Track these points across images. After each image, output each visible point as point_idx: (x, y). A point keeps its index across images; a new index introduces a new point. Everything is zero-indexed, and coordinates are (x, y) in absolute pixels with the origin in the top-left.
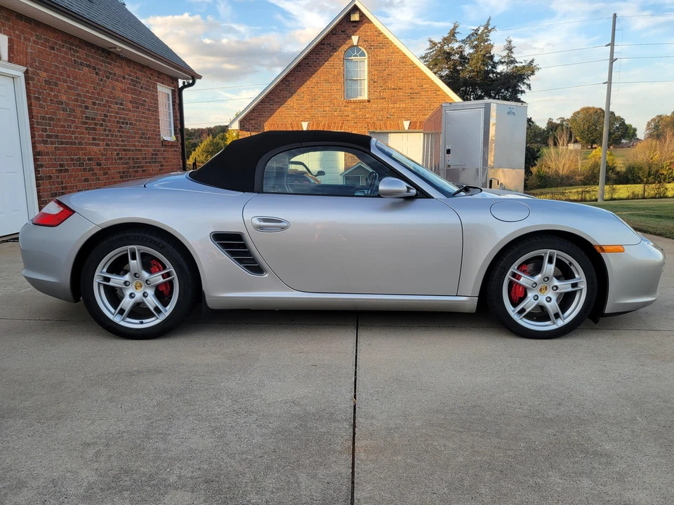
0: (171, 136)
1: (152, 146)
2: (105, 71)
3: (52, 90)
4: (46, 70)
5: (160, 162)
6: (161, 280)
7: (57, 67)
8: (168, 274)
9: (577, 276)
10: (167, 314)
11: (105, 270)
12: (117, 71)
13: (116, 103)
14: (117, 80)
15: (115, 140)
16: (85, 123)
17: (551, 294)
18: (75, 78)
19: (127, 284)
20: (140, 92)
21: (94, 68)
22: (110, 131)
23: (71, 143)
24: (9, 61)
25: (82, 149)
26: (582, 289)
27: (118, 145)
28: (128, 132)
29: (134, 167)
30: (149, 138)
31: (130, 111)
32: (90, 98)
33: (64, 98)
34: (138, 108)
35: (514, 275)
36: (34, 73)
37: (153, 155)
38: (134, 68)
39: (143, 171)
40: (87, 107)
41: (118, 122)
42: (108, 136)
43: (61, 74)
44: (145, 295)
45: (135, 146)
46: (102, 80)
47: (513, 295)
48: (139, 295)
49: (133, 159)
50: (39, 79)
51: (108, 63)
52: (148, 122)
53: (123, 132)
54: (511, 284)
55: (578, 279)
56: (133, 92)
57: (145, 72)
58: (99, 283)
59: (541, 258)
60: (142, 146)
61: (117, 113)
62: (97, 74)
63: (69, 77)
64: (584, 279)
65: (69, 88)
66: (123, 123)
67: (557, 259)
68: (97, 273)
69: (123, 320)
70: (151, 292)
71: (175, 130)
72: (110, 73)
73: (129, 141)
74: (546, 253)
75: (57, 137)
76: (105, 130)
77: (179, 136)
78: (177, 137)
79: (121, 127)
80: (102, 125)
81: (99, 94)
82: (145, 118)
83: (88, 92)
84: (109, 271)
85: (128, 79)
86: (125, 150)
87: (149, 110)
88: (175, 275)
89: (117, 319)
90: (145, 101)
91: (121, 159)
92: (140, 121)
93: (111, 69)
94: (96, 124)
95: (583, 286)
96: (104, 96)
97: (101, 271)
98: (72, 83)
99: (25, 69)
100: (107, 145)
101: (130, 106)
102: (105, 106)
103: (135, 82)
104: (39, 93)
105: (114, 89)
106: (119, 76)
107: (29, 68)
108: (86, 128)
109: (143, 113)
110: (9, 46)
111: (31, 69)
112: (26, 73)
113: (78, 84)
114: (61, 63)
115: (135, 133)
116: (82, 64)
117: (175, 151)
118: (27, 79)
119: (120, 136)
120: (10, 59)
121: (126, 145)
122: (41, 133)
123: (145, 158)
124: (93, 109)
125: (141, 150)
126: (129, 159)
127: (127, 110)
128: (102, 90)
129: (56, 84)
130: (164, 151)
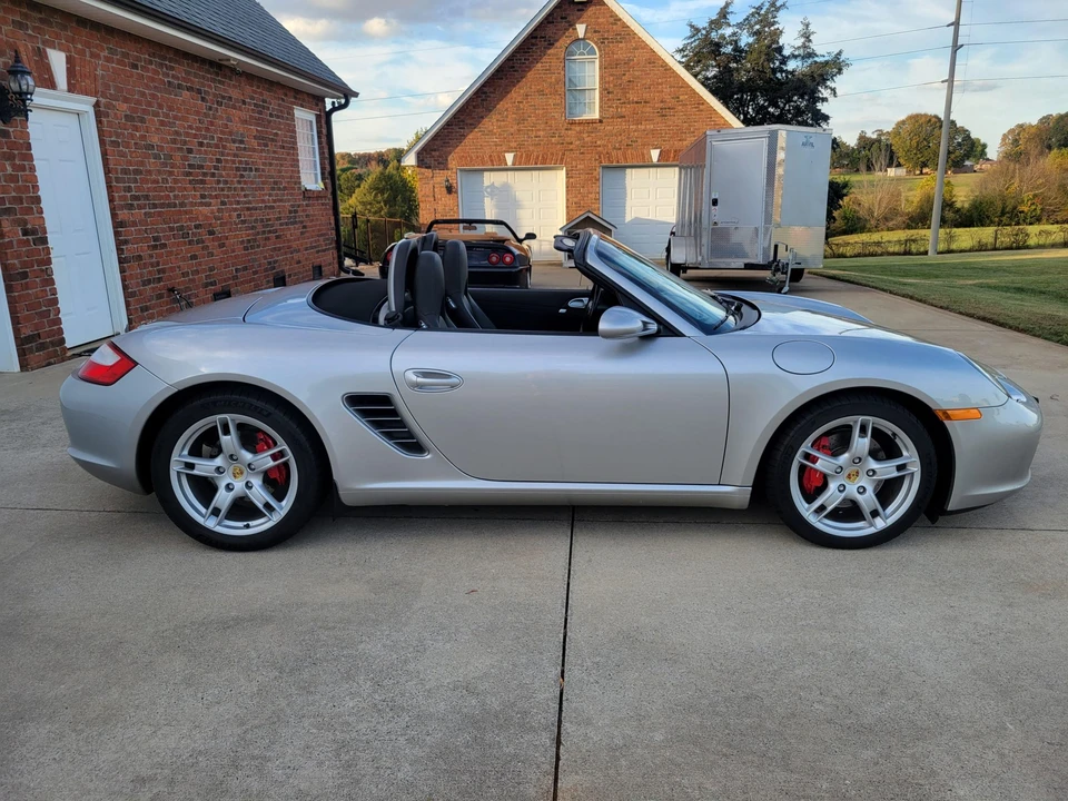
0: (316, 182)
1: (289, 200)
2: (215, 95)
3: (136, 129)
4: (126, 100)
5: (302, 222)
6: (272, 463)
7: (143, 94)
8: (281, 454)
9: (905, 453)
10: (283, 513)
11: (186, 452)
12: (235, 93)
13: (234, 142)
14: (234, 107)
15: (233, 196)
16: (189, 174)
17: (864, 481)
18: (171, 109)
19: (221, 470)
20: (270, 122)
21: (199, 92)
22: (226, 182)
23: (169, 205)
24: (69, 91)
25: (186, 212)
26: (913, 474)
27: (238, 203)
28: (252, 183)
29: (264, 233)
30: (285, 188)
31: (254, 150)
32: (195, 136)
33: (155, 140)
34: (266, 145)
35: (807, 456)
36: (108, 106)
37: (290, 212)
38: (259, 87)
40: (190, 151)
41: (238, 169)
42: (223, 190)
43: (149, 104)
44: (248, 486)
45: (263, 201)
46: (210, 108)
47: (805, 482)
48: (239, 485)
49: (262, 221)
50: (115, 114)
51: (220, 82)
52: (282, 165)
53: (245, 183)
54: (802, 468)
55: (907, 458)
56: (259, 122)
57: (275, 92)
58: (178, 472)
59: (848, 429)
60: (275, 201)
61: (235, 155)
62: (203, 99)
63: (160, 107)
64: (916, 459)
65: (162, 123)
66: (245, 170)
67: (874, 428)
68: (174, 457)
69: (219, 524)
70: (257, 482)
71: (323, 174)
72: (223, 97)
73: (252, 196)
74: (856, 422)
75: (147, 197)
76: (219, 182)
77: (328, 182)
78: (325, 184)
79: (242, 176)
80: (213, 175)
81: (207, 129)
82: (277, 159)
83: (190, 127)
84: (191, 453)
85: (250, 104)
86: (248, 209)
87: (283, 147)
88: (290, 456)
89: (211, 523)
90: (276, 134)
91: (244, 222)
92: (271, 164)
93: (224, 90)
94: (205, 174)
95: (915, 468)
96: (215, 131)
97: (179, 456)
98: (167, 116)
99: (94, 100)
100: (223, 203)
101: (254, 143)
102: (217, 146)
103: (260, 108)
104: (118, 135)
105: (229, 119)
106: (238, 101)
107: (101, 99)
108: (190, 182)
109: (274, 152)
110: (68, 69)
111: (103, 100)
112: (97, 105)
113: (175, 118)
114: (147, 87)
115: (263, 183)
116: (180, 86)
117: (323, 204)
118: (99, 115)
119: (242, 189)
120: (71, 89)
121: (250, 202)
122: (123, 193)
123: (280, 219)
124: (200, 152)
125: (273, 207)
126: (256, 221)
127: (250, 150)
128: (212, 124)
129: (142, 120)
130: (307, 205)
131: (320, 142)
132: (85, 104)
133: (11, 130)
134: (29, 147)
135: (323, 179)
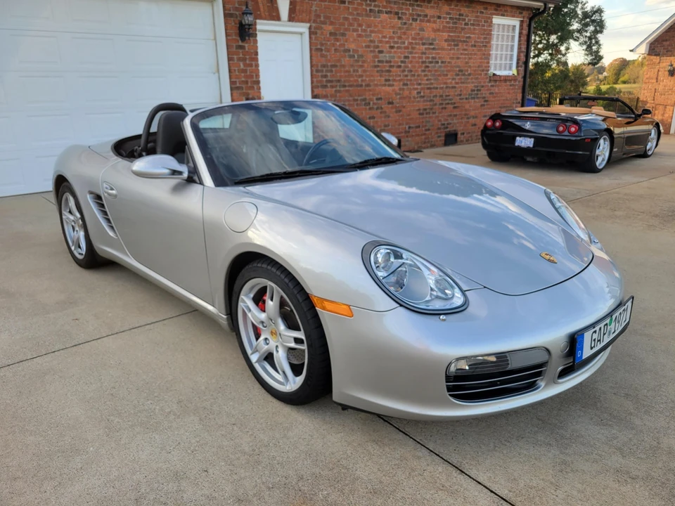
0: (510, 68)
1: (473, 83)
2: (411, 15)
3: (337, 40)
4: (332, 23)
5: (484, 98)
7: (346, 19)
12: (430, 12)
13: (423, 44)
14: (429, 21)
15: (416, 80)
16: (376, 66)
18: (369, 26)
20: (464, 29)
21: (397, 13)
22: (411, 71)
23: (357, 86)
24: (289, 21)
25: (370, 90)
27: (420, 84)
28: (436, 71)
30: (469, 75)
31: (443, 49)
32: (387, 42)
33: (352, 46)
34: (457, 45)
36: (315, 28)
37: (473, 90)
38: (457, 6)
39: (455, 107)
40: (381, 52)
41: (423, 62)
42: (407, 76)
43: (351, 25)
45: (446, 83)
46: (405, 24)
49: (441, 96)
50: (322, 33)
51: (418, 6)
52: (470, 58)
53: (429, 71)
56: (451, 30)
57: (474, 8)
60: (457, 83)
61: (423, 53)
62: (399, 18)
63: (360, 25)
65: (360, 36)
66: (431, 62)
68: (63, 211)
71: (518, 63)
72: (419, 15)
73: (435, 79)
75: (339, 81)
76: (404, 71)
77: (522, 69)
78: (518, 71)
79: (427, 67)
80: (400, 67)
81: (400, 38)
82: (467, 54)
83: (385, 37)
85: (445, 18)
86: (428, 88)
87: (475, 46)
90: (469, 37)
91: (421, 97)
92: (458, 58)
93: (421, 11)
94: (391, 66)
96: (407, 38)
98: (365, 31)
99: (308, 25)
100: (404, 84)
101: (445, 45)
102: (407, 48)
103: (455, 21)
104: (322, 45)
105: (422, 30)
106: (433, 17)
107: (312, 24)
108: (378, 71)
109: (464, 50)
110: (290, 9)
111: (314, 25)
112: (310, 28)
113: (371, 32)
114: (351, 14)
115: (448, 71)
116: (379, 12)
117: (511, 85)
118: (311, 33)
119: (426, 75)
120: (291, 19)
121: (432, 84)
122: (320, 79)
123: (460, 95)
124: (390, 52)
125: (455, 87)
126: (436, 96)
127: (438, 49)
128: (405, 33)
129: (343, 35)
130: (492, 86)
131: (520, 41)
132: (304, 28)
133: (246, 45)
134: (256, 54)
135: (517, 67)
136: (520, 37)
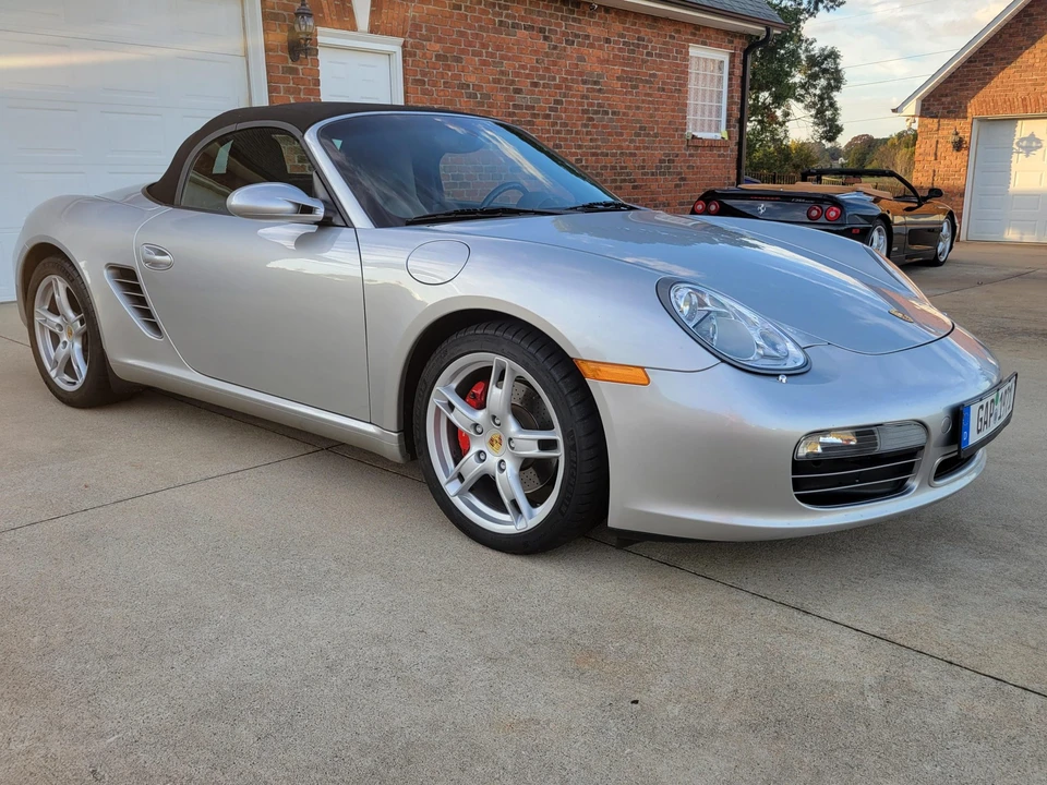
0: (718, 130)
1: (662, 148)
2: (564, 34)
3: (449, 68)
4: (439, 40)
5: (680, 173)
7: (462, 34)
12: (593, 31)
13: (584, 82)
14: (591, 46)
15: (572, 140)
16: (513, 114)
18: (498, 48)
20: (645, 62)
21: (542, 30)
22: (565, 125)
24: (371, 31)
27: (580, 147)
28: (604, 127)
29: (614, 181)
30: (656, 135)
31: (614, 92)
32: (527, 76)
33: (473, 79)
34: (636, 87)
36: (414, 46)
37: (661, 161)
38: (635, 24)
39: (634, 187)
40: (518, 91)
41: (585, 112)
42: (558, 132)
43: (470, 44)
45: (620, 147)
46: (555, 48)
49: (613, 168)
50: (424, 54)
51: (574, 20)
52: (656, 109)
53: (594, 126)
56: (626, 62)
57: (660, 29)
60: (638, 148)
61: (583, 97)
62: (546, 38)
63: (484, 46)
65: (484, 63)
66: (597, 112)
71: (728, 121)
72: (577, 36)
73: (603, 140)
76: (554, 124)
77: (735, 130)
78: (729, 133)
79: (591, 119)
80: (548, 116)
81: (547, 70)
82: (652, 102)
83: (524, 67)
85: (616, 42)
86: (594, 154)
87: (663, 90)
90: (654, 75)
92: (638, 108)
93: (579, 28)
94: (534, 116)
96: (559, 72)
98: (492, 55)
99: (402, 40)
101: (617, 85)
102: (558, 87)
103: (632, 47)
104: (424, 74)
105: (581, 59)
106: (598, 39)
107: (408, 39)
109: (646, 95)
110: (372, 11)
111: (411, 41)
112: (404, 46)
113: (502, 57)
114: (471, 27)
115: (622, 127)
116: (515, 26)
117: (719, 156)
118: (405, 54)
119: (588, 133)
120: (373, 30)
121: (598, 147)
123: (643, 168)
124: (533, 93)
125: (635, 155)
126: (605, 167)
127: (608, 92)
128: (555, 63)
129: (458, 60)
130: (691, 155)
131: (730, 86)
132: (393, 45)
133: (300, 67)
134: (317, 83)
135: (728, 127)
136: (730, 79)
